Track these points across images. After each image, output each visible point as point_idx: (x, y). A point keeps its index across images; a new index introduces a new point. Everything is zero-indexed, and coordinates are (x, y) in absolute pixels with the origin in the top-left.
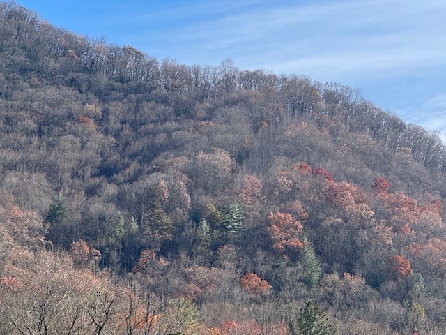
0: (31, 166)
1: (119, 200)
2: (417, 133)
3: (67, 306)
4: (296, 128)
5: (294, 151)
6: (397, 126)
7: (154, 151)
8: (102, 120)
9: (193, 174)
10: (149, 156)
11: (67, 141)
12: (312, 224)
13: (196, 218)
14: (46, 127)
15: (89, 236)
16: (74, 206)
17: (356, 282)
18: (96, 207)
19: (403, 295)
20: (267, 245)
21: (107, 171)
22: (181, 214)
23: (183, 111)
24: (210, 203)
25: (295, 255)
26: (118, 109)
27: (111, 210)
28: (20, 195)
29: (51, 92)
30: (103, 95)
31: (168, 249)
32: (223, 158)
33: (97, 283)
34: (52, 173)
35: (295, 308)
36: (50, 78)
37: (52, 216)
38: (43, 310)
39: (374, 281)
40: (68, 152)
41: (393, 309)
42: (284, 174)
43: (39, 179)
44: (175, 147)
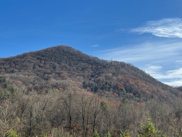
0: (81, 75)
1: (94, 81)
2: (141, 71)
3: (86, 98)
4: (122, 70)
5: (122, 73)
6: (138, 69)
7: (100, 73)
8: (92, 68)
9: (106, 77)
10: (99, 74)
11: (86, 72)
12: (125, 85)
13: (106, 84)
14: (83, 69)
15: (90, 87)
16: (87, 82)
17: (131, 94)
18: (91, 82)
19: (139, 97)
20: (118, 88)
21: (92, 76)
22: (104, 83)
23: (104, 67)
24: (108, 82)
25: (122, 90)
26: (94, 66)
27: (93, 82)
28: (79, 80)
29: (84, 64)
30: (92, 64)
31: (102, 89)
32: (110, 74)
33: (91, 94)
34: (84, 76)
35: (122, 98)
36: (84, 62)
37: (84, 83)
38: (82, 98)
39: (134, 94)
40: (86, 73)
41: (138, 99)
42: (120, 77)
43: (82, 77)
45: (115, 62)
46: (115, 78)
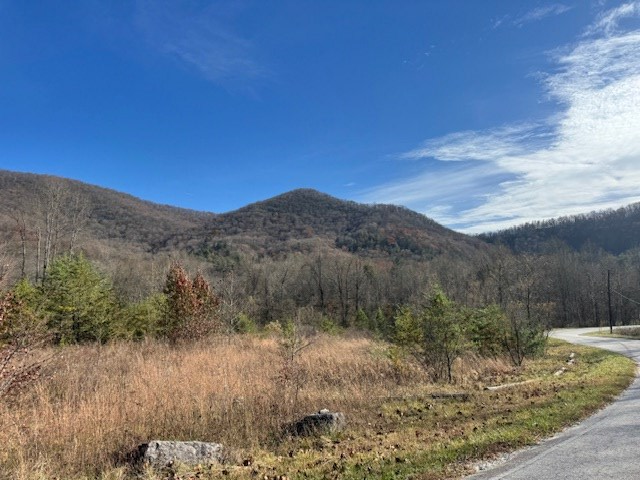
0: (332, 230)
1: (352, 236)
2: (421, 215)
3: (341, 261)
4: (392, 216)
5: (392, 221)
6: (415, 213)
7: (359, 224)
8: (346, 218)
9: (368, 229)
10: (357, 225)
11: (339, 223)
12: (397, 238)
13: (370, 239)
14: (335, 220)
15: (346, 245)
16: (342, 238)
17: (408, 251)
18: (347, 238)
19: (420, 253)
20: (387, 244)
21: (348, 230)
22: (366, 238)
23: (365, 214)
24: (373, 235)
25: (393, 246)
26: (350, 215)
27: (350, 238)
28: (329, 236)
29: (335, 212)
30: (346, 212)
31: (364, 246)
32: (375, 224)
33: (349, 255)
34: (337, 231)
35: (395, 258)
36: (335, 209)
37: (337, 241)
38: (336, 263)
39: (413, 251)
40: (340, 226)
41: (418, 257)
42: (390, 227)
43: (333, 233)
44: (365, 222)
45: (379, 205)
46: (382, 230)
